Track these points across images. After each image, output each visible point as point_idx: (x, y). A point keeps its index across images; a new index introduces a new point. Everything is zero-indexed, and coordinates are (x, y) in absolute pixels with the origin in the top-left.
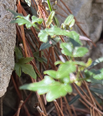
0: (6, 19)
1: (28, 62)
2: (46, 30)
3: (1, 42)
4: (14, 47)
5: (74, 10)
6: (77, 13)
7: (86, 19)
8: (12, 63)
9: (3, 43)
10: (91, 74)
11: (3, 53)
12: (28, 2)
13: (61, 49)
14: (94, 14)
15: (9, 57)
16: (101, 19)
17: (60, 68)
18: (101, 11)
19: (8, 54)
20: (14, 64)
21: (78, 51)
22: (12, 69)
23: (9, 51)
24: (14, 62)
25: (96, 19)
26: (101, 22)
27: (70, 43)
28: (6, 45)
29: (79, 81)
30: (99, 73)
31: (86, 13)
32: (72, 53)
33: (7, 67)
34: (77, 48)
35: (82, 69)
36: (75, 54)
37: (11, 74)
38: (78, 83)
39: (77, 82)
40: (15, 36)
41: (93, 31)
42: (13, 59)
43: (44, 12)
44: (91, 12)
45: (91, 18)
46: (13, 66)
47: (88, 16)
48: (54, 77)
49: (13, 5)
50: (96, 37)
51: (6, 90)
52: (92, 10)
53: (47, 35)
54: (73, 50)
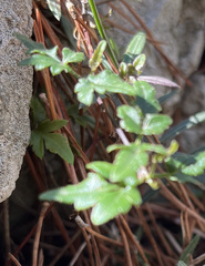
0: (11, 47)
1: (57, 128)
2: (89, 78)
3: (3, 94)
4: (28, 101)
5: (148, 16)
6: (154, 20)
7: (171, 30)
8: (25, 133)
9: (7, 95)
10: (178, 164)
11: (7, 116)
12: (56, 11)
13: (119, 119)
14: (188, 19)
15: (18, 120)
16: (200, 28)
17: (118, 157)
18: (202, 11)
19: (17, 115)
20: (29, 133)
21: (152, 121)
22: (25, 144)
23: (18, 111)
24: (29, 129)
25: (190, 29)
26: (201, 34)
27: (137, 107)
28: (12, 100)
29: (154, 179)
30: (194, 162)
31: (172, 19)
32: (142, 125)
33: (16, 141)
34: (149, 117)
35: (160, 160)
36: (147, 129)
37: (24, 153)
38: (153, 184)
39: (150, 182)
40: (31, 79)
41: (185, 52)
42: (28, 124)
43: (86, 34)
44: (181, 16)
45: (182, 26)
46: (28, 137)
47: (175, 24)
48: (105, 175)
49: (26, 18)
50: (191, 65)
51: (14, 187)
52: (183, 11)
53: (92, 91)
54: (142, 120)
